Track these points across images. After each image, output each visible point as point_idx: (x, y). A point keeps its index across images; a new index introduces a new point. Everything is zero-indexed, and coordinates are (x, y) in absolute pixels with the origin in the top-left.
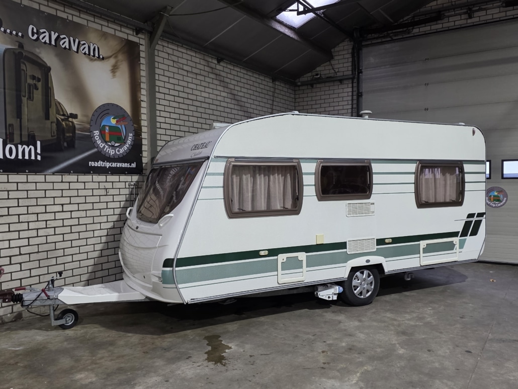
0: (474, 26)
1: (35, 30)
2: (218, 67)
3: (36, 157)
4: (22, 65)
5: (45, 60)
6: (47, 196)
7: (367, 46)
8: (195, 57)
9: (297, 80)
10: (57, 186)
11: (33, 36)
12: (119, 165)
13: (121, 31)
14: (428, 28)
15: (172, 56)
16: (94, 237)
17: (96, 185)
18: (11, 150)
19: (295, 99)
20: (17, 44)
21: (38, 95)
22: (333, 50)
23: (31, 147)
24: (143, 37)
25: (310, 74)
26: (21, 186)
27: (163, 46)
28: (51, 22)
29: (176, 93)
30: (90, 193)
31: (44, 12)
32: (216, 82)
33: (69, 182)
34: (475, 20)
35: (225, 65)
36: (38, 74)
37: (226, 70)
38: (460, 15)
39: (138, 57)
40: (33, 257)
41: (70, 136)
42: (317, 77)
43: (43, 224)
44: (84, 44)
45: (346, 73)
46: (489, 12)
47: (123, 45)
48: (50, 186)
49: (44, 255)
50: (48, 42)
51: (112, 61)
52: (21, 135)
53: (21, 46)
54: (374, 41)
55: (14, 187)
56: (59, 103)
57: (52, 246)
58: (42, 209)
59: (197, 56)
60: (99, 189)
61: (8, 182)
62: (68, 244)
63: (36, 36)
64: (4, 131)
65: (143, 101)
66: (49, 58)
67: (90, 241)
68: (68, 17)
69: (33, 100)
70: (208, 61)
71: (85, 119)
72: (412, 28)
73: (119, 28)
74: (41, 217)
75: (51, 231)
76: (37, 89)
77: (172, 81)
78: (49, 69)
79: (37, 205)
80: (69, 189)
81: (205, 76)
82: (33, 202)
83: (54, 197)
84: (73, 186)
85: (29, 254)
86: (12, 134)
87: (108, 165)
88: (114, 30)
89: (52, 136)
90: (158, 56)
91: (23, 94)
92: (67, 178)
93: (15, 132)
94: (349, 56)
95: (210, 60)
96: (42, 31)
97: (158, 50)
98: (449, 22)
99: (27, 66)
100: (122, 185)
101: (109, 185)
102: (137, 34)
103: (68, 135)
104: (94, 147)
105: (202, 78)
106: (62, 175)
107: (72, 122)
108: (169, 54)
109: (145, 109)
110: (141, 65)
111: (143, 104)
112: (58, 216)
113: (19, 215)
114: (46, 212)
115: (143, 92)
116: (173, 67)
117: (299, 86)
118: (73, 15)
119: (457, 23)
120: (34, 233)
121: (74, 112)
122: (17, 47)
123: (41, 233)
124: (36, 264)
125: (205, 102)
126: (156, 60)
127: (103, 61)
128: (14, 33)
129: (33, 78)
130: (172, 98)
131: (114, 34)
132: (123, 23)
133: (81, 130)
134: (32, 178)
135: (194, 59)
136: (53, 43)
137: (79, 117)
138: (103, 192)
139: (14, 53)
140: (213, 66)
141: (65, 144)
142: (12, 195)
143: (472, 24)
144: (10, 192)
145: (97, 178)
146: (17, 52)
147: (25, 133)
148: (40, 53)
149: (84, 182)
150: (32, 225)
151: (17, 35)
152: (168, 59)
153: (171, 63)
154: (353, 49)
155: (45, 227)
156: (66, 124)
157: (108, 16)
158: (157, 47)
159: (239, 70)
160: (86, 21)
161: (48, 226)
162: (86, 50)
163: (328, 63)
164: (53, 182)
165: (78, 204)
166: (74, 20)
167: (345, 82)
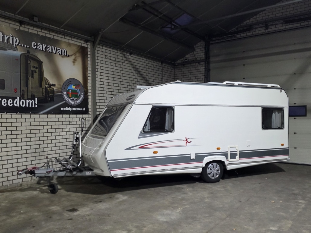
0: (269, 33)
1: (35, 44)
2: (130, 57)
3: (35, 106)
4: (29, 61)
5: (40, 58)
6: (40, 125)
7: (213, 44)
8: (118, 53)
9: (176, 62)
10: (45, 120)
11: (34, 47)
12: (76, 109)
13: (78, 42)
14: (245, 35)
15: (104, 53)
16: (63, 146)
17: (64, 120)
18: (23, 102)
19: (175, 72)
20: (27, 51)
21: (36, 75)
22: (195, 46)
23: (32, 101)
24: (89, 44)
25: (182, 59)
26: (27, 120)
27: (100, 48)
28: (43, 40)
29: (107, 72)
30: (61, 123)
31: (39, 35)
32: (128, 65)
33: (51, 118)
34: (269, 30)
35: (134, 56)
36: (36, 65)
37: (134, 58)
38: (262, 27)
39: (87, 54)
40: (33, 155)
41: (52, 95)
42: (186, 60)
43: (38, 139)
44: (59, 49)
45: (202, 59)
46: (277, 26)
47: (79, 48)
48: (41, 120)
49: (38, 154)
50: (41, 49)
51: (73, 57)
52: (28, 95)
53: (28, 52)
54: (217, 41)
55: (24, 120)
56: (47, 79)
57: (42, 150)
58: (38, 131)
59: (118, 52)
60: (66, 121)
61: (21, 118)
62: (50, 149)
63: (35, 47)
64: (20, 93)
65: (89, 76)
66: (41, 57)
67: (61, 148)
68: (51, 36)
69: (33, 78)
70: (125, 55)
71: (59, 87)
72: (236, 34)
73: (77, 40)
74: (37, 135)
75: (42, 142)
76: (36, 73)
77: (104, 65)
78: (42, 62)
79: (35, 129)
80: (51, 121)
81: (122, 62)
82: (33, 128)
83: (43, 126)
84: (53, 120)
85: (31, 153)
86: (24, 95)
87: (70, 109)
88: (74, 42)
89: (43, 95)
90: (97, 53)
91: (29, 75)
92: (50, 116)
93: (25, 94)
94: (203, 49)
95: (126, 54)
96: (38, 44)
97: (97, 50)
98: (256, 31)
99: (31, 61)
100: (78, 119)
101: (71, 120)
102: (86, 43)
103: (51, 94)
104: (64, 100)
105: (121, 63)
106: (47, 115)
107: (53, 88)
108: (103, 52)
109: (90, 81)
110: (88, 58)
111: (89, 78)
112: (45, 135)
113: (26, 134)
114: (39, 133)
115: (89, 72)
116: (105, 58)
117: (177, 65)
118: (54, 35)
119: (260, 32)
120: (33, 143)
121: (54, 83)
122: (26, 53)
123: (37, 143)
124: (34, 158)
125: (122, 76)
126: (96, 55)
127: (69, 57)
128: (25, 46)
129: (34, 67)
130: (104, 74)
131: (74, 43)
132: (79, 38)
133: (56, 92)
134: (33, 116)
135: (117, 54)
136: (44, 50)
137: (56, 85)
138: (68, 123)
139: (25, 55)
140: (127, 57)
141: (49, 99)
142: (23, 124)
143: (268, 32)
144: (22, 123)
145: (65, 116)
146: (26, 55)
147: (30, 94)
148: (37, 55)
149: (59, 118)
150: (32, 139)
151: (27, 47)
152: (103, 55)
153: (104, 57)
154: (205, 46)
155: (39, 140)
156: (50, 89)
157: (71, 35)
158: (97, 49)
159: (142, 58)
160: (60, 38)
161: (40, 140)
162: (60, 52)
163: (192, 53)
164: (43, 118)
165: (55, 129)
166: (54, 38)
167: (201, 63)
